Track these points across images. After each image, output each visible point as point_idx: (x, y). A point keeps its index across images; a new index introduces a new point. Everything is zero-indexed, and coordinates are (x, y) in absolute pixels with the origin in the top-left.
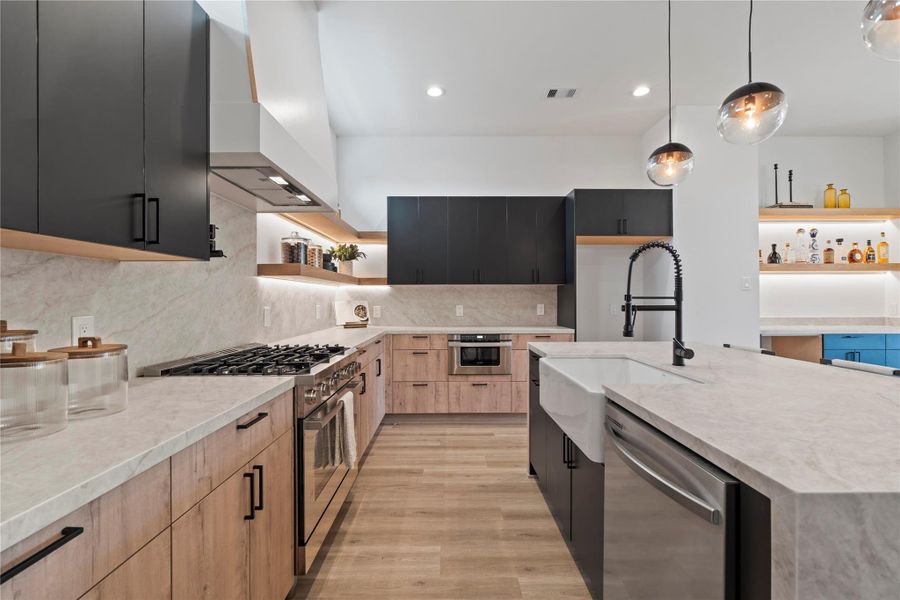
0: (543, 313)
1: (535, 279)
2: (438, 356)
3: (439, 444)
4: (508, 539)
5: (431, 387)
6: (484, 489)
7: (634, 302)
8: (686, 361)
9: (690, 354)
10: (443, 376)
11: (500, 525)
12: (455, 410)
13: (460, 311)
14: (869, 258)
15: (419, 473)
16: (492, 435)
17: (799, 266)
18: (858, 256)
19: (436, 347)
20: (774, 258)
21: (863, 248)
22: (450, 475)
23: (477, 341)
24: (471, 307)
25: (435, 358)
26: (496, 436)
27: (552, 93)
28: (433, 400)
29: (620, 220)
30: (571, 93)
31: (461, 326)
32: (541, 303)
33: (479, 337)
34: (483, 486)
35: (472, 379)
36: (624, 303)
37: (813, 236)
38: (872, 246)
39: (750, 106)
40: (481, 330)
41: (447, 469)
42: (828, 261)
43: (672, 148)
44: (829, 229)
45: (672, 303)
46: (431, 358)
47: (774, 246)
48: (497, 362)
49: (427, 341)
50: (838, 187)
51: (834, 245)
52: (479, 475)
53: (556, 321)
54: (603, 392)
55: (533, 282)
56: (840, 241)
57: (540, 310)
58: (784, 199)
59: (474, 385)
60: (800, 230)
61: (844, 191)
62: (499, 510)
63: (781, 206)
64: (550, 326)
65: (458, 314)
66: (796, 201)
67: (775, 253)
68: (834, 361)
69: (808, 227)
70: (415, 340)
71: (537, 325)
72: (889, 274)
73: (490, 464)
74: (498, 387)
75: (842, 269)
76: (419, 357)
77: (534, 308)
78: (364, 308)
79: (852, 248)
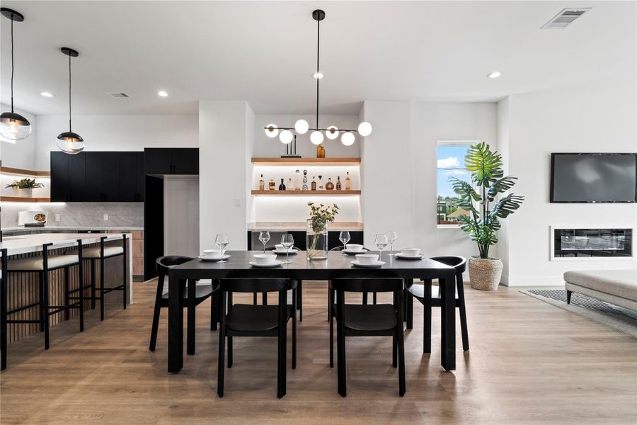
13: (106, 217)
14: (338, 187)
17: (297, 192)
20: (282, 187)
21: (334, 181)
24: (113, 215)
29: (171, 166)
37: (305, 174)
38: (340, 180)
42: (314, 189)
44: (314, 169)
47: (282, 180)
51: (317, 180)
56: (320, 177)
60: (297, 171)
67: (283, 184)
69: (302, 168)
75: (321, 193)
78: (43, 216)
79: (328, 181)
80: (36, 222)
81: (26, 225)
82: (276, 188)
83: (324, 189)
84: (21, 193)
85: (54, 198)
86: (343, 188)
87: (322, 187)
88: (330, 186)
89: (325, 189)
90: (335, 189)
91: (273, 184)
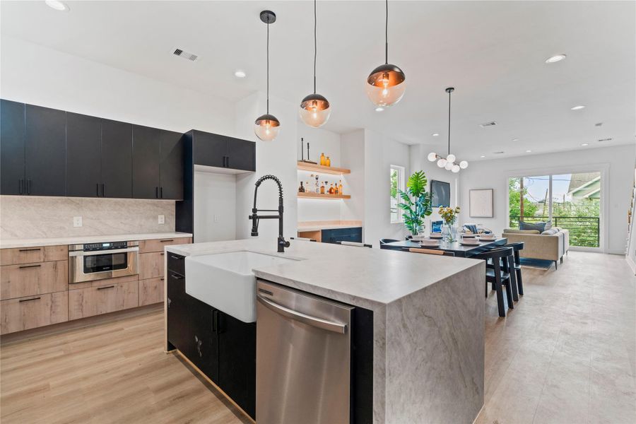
0: (164, 222)
1: (159, 194)
2: (55, 267)
3: (62, 353)
4: (163, 408)
5: (46, 299)
6: (127, 377)
7: (259, 214)
8: (285, 248)
9: (288, 244)
10: (63, 286)
11: (153, 400)
12: (76, 315)
13: (78, 222)
14: (336, 192)
15: (46, 388)
16: (122, 329)
17: (312, 195)
18: (333, 191)
19: (51, 259)
20: (302, 190)
21: (334, 187)
22: (85, 378)
23: (102, 249)
24: (92, 219)
25: (51, 270)
26: (126, 329)
27: (178, 52)
28: (48, 312)
29: (224, 157)
30: (193, 58)
31: (79, 236)
32: (162, 214)
33: (104, 245)
34: (126, 375)
35: (96, 285)
36: (251, 214)
37: (317, 179)
38: (337, 186)
39: (315, 105)
40: (106, 239)
41: (81, 373)
42: (323, 193)
43: (268, 118)
45: (277, 213)
46: (46, 271)
47: (302, 183)
48: (124, 266)
49: (41, 254)
50: (326, 155)
51: (324, 184)
52: (119, 368)
53: (174, 228)
54: (253, 274)
55: (157, 197)
56: (326, 182)
57: (161, 220)
58: (306, 158)
59: (99, 289)
60: (312, 175)
61: (328, 158)
62: (148, 388)
63: (305, 162)
64: (171, 232)
65: (75, 225)
66: (311, 160)
67: (302, 187)
68: (343, 242)
70: (23, 254)
71: (159, 232)
72: (342, 199)
73: (126, 355)
74: (125, 287)
75: (327, 196)
76: (28, 272)
77: (156, 218)
79: (331, 186)
87: (327, 191)
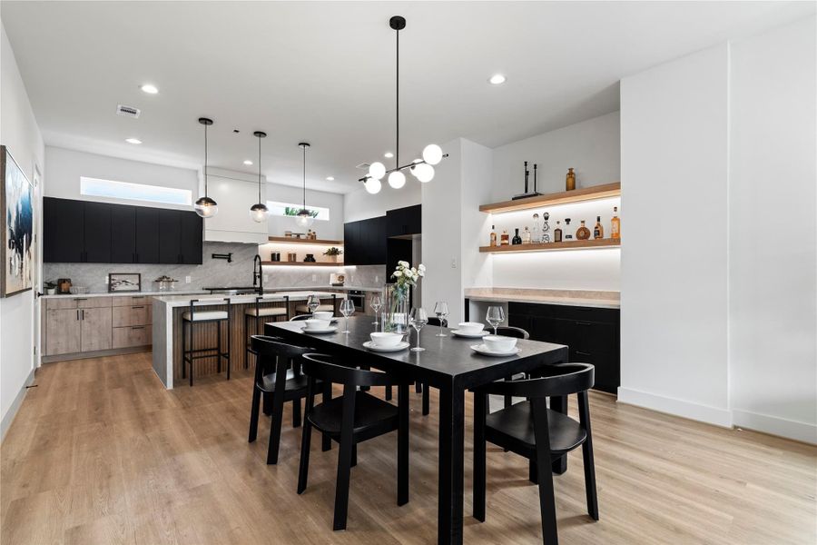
14: (597, 233)
17: (530, 246)
20: (517, 240)
37: (546, 218)
38: (602, 222)
42: (558, 241)
47: (517, 230)
56: (568, 221)
60: (536, 215)
67: (517, 236)
75: (567, 246)
78: (343, 277)
79: (580, 226)
80: (338, 282)
81: (334, 285)
82: (510, 241)
83: (574, 238)
84: (329, 259)
85: (347, 262)
86: (606, 235)
87: (570, 237)
88: (582, 234)
89: (576, 239)
90: (592, 237)
91: (505, 237)
